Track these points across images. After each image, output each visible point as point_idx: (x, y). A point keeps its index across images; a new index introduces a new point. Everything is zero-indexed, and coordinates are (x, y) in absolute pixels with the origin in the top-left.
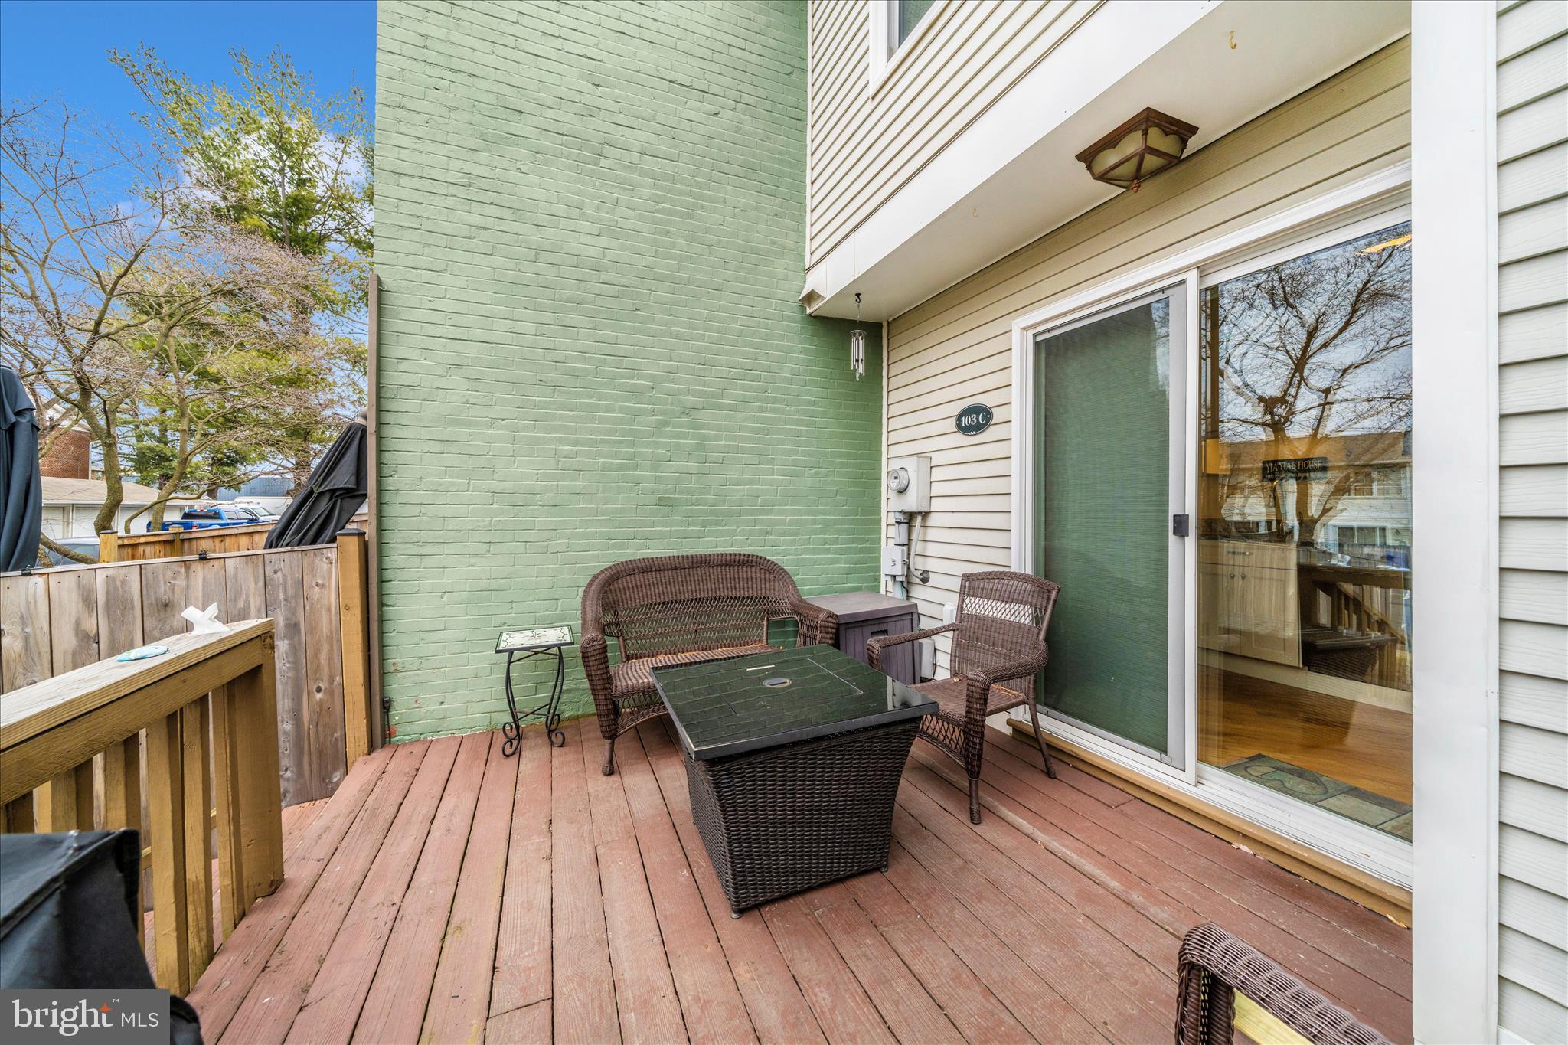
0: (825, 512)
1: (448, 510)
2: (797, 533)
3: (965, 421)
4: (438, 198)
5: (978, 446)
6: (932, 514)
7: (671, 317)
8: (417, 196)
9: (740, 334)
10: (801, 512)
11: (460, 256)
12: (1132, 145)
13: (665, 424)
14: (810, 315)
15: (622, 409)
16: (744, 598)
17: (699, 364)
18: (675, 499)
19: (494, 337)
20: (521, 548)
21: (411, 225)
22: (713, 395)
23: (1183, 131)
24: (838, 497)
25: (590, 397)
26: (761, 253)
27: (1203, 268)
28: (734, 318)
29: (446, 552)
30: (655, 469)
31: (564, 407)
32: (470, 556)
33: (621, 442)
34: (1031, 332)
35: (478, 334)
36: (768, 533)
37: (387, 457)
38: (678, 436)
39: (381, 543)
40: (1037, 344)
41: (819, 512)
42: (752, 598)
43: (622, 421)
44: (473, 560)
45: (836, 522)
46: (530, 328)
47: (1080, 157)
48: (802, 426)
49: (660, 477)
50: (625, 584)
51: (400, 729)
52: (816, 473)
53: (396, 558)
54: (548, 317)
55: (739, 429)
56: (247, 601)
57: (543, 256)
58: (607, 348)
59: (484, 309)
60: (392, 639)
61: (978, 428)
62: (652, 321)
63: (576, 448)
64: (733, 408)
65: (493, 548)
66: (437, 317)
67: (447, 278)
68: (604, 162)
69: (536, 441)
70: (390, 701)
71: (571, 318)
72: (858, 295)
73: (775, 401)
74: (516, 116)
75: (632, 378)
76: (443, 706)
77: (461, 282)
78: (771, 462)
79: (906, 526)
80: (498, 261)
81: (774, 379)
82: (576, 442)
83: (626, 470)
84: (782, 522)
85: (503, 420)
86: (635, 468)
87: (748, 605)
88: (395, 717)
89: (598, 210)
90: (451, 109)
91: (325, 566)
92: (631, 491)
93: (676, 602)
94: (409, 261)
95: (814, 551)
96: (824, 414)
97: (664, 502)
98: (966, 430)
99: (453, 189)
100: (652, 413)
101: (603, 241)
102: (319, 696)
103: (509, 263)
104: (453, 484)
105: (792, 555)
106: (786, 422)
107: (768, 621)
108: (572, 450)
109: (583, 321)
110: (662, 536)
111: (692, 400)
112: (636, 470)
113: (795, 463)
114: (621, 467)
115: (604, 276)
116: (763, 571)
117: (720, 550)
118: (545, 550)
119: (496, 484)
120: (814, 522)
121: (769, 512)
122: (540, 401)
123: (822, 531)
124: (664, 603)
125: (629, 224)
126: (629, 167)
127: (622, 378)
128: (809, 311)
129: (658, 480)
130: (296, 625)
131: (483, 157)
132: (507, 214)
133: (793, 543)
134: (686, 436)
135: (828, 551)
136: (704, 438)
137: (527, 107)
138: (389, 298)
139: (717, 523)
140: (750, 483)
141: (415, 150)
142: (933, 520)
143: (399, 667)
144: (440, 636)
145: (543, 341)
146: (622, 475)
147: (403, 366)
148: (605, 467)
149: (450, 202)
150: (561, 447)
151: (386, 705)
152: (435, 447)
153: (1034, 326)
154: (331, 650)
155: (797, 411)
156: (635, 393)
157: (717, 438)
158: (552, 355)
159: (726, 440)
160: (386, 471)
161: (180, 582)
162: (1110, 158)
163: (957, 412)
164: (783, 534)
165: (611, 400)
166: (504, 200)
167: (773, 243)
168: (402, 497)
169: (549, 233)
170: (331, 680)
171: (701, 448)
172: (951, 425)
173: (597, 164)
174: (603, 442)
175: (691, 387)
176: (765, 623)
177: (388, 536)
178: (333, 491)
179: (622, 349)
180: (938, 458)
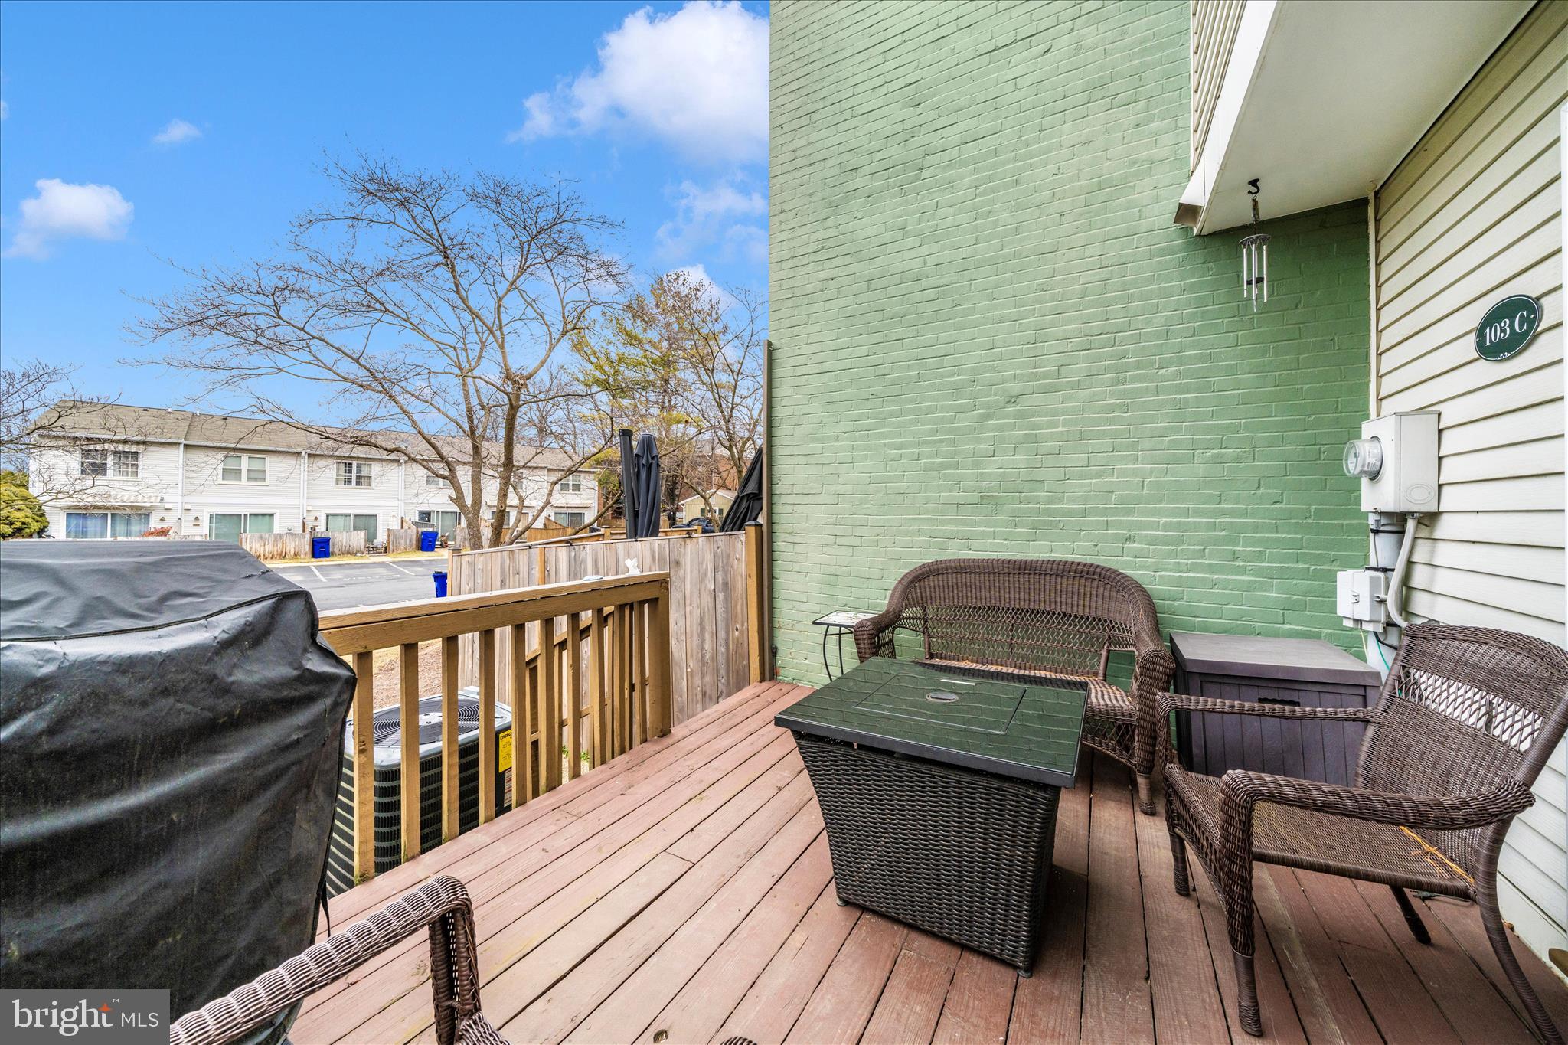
0: (1232, 513)
1: (809, 509)
2: (1179, 541)
3: (1490, 336)
4: (804, 268)
6: (1445, 517)
7: (995, 301)
9: (1084, 293)
10: (1187, 513)
11: (817, 307)
13: (988, 416)
14: (1199, 235)
15: (943, 409)
16: (1076, 616)
17: (1028, 343)
18: (1001, 497)
19: (838, 365)
20: (857, 541)
21: (788, 296)
22: (1045, 376)
24: (1262, 490)
25: (912, 401)
26: (1115, 183)
28: (1073, 278)
29: (809, 541)
30: (976, 466)
31: (892, 414)
32: (823, 546)
33: (941, 441)
35: (828, 366)
36: (1128, 539)
37: (776, 470)
38: (1002, 428)
39: (771, 533)
41: (1223, 513)
42: (1088, 618)
43: (942, 420)
44: (825, 549)
45: (1257, 528)
46: (864, 350)
48: (1188, 392)
49: (982, 474)
50: (936, 583)
51: (782, 671)
52: (1215, 457)
53: (780, 545)
54: (878, 337)
55: (1082, 410)
56: (707, 566)
57: (875, 284)
58: (929, 351)
59: (831, 345)
60: (779, 603)
61: (1514, 344)
62: (973, 312)
63: (900, 452)
64: (1076, 386)
65: (839, 540)
66: (802, 360)
67: (810, 328)
68: (925, 173)
69: (869, 448)
70: (776, 648)
71: (895, 332)
72: (1254, 183)
73: (1139, 366)
74: (854, 173)
75: (953, 375)
76: (806, 662)
77: (817, 328)
78: (1134, 446)
79: (1393, 537)
80: (842, 302)
81: (1138, 339)
82: (901, 446)
83: (947, 468)
84: (1155, 526)
85: (845, 433)
86: (957, 466)
87: (1082, 626)
88: (780, 660)
89: (920, 221)
90: (810, 195)
91: (740, 546)
92: (951, 490)
93: (989, 608)
94: (787, 323)
95: (1211, 568)
96: (1229, 370)
97: (988, 501)
98: (1493, 353)
99: (813, 257)
100: (974, 407)
101: (924, 250)
102: (737, 633)
103: (848, 301)
104: (812, 488)
105: (1170, 571)
106: (1157, 391)
107: (1109, 651)
108: (897, 453)
109: (907, 331)
110: (983, 536)
111: (1017, 387)
112: (957, 469)
113: (1174, 446)
114: (942, 466)
115: (925, 283)
116: (1108, 587)
117: (1056, 556)
118: (876, 544)
119: (841, 488)
120: (1213, 527)
121: (1130, 512)
122: (872, 413)
123: (1232, 540)
124: (975, 608)
125: (949, 222)
126: (949, 165)
127: (942, 377)
128: (1195, 231)
129: (980, 477)
130: (727, 583)
131: (832, 221)
132: (848, 260)
133: (1173, 554)
134: (1013, 427)
135: (1243, 571)
136: (1036, 426)
137: (861, 161)
138: (777, 354)
139: (1052, 525)
140: (1099, 475)
142: (1446, 527)
143: (781, 624)
144: (805, 606)
145: (875, 359)
146: (945, 474)
147: (784, 402)
148: (928, 468)
149: (809, 269)
150: (889, 452)
151: (774, 652)
152: (801, 460)
154: (742, 605)
155: (1178, 373)
156: (955, 390)
157: (1053, 425)
158: (881, 370)
159: (1063, 426)
160: (775, 480)
161: (682, 550)
163: (1478, 321)
164: (1154, 541)
165: (931, 402)
166: (844, 249)
168: (784, 499)
169: (878, 262)
170: (743, 625)
171: (1030, 439)
173: (918, 179)
174: (925, 442)
175: (1017, 372)
176: (1104, 653)
177: (776, 527)
178: (748, 495)
179: (942, 349)
180: (1447, 415)
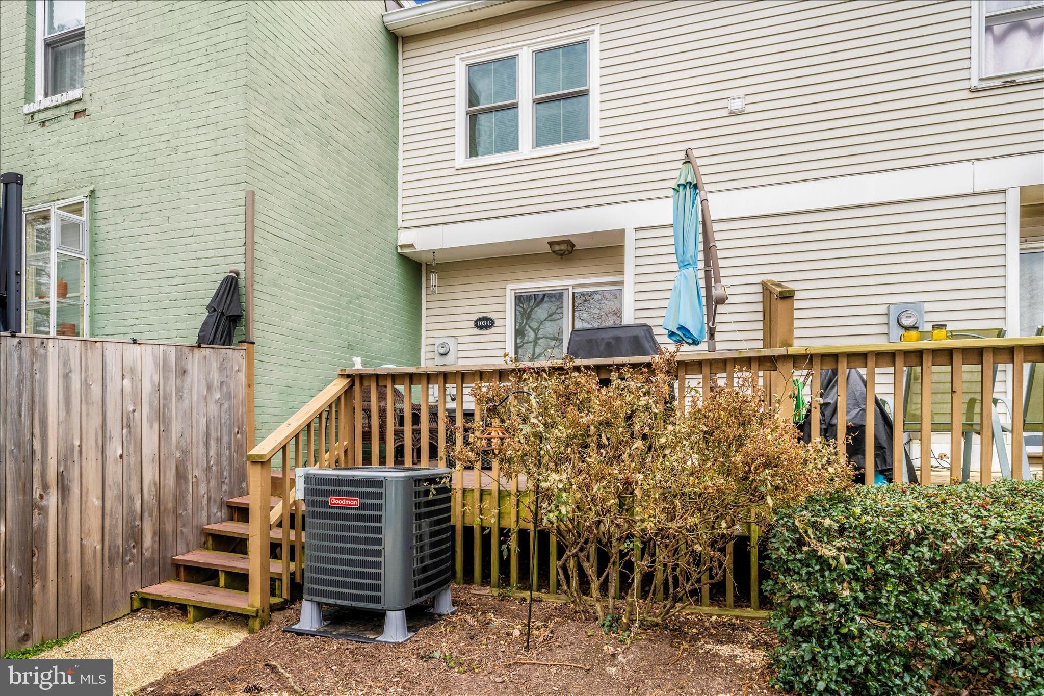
3: (479, 323)
4: (270, 150)
5: (486, 335)
7: (353, 243)
8: (262, 147)
11: (278, 187)
12: (563, 247)
13: (350, 302)
14: (399, 253)
15: (336, 291)
17: (361, 271)
18: (354, 346)
19: (289, 237)
20: (299, 363)
21: (260, 163)
22: (367, 290)
23: (573, 246)
25: (324, 281)
27: (574, 286)
29: (272, 361)
30: (347, 327)
31: (315, 285)
32: (281, 365)
33: (335, 310)
34: (514, 292)
35: (285, 235)
38: (355, 310)
40: (516, 297)
43: (335, 298)
46: (303, 236)
47: (549, 243)
52: (400, 341)
54: (310, 231)
55: (375, 311)
56: (213, 376)
57: (308, 195)
58: (331, 255)
59: (288, 221)
61: (487, 327)
62: (346, 243)
64: (373, 299)
65: (289, 362)
66: (269, 220)
67: (273, 198)
69: (305, 302)
71: (318, 234)
72: (434, 253)
73: (387, 298)
74: (298, 110)
75: (340, 274)
77: (278, 202)
80: (292, 193)
82: (319, 306)
83: (337, 326)
85: (293, 287)
86: (340, 325)
89: (327, 174)
90: (275, 98)
91: (241, 359)
92: (338, 339)
94: (260, 185)
97: (350, 347)
98: (481, 328)
99: (275, 146)
100: (346, 295)
101: (330, 193)
103: (296, 196)
106: (390, 311)
109: (322, 237)
111: (360, 292)
112: (340, 327)
114: (335, 324)
122: (307, 280)
125: (338, 185)
126: (339, 153)
127: (336, 273)
128: (399, 251)
130: (231, 392)
131: (287, 130)
132: (295, 167)
134: (357, 311)
136: (364, 313)
137: (303, 107)
141: (262, 119)
145: (308, 245)
146: (336, 329)
147: (259, 248)
148: (330, 323)
149: (274, 153)
150: (314, 308)
152: (269, 298)
153: (515, 289)
154: (242, 411)
156: (340, 283)
157: (368, 314)
158: (311, 254)
159: (371, 316)
162: (557, 248)
163: (475, 318)
165: (332, 285)
166: (294, 158)
167: (387, 210)
169: (310, 182)
170: (242, 428)
172: (472, 324)
174: (329, 308)
175: (359, 284)
179: (336, 256)
180: (461, 340)
